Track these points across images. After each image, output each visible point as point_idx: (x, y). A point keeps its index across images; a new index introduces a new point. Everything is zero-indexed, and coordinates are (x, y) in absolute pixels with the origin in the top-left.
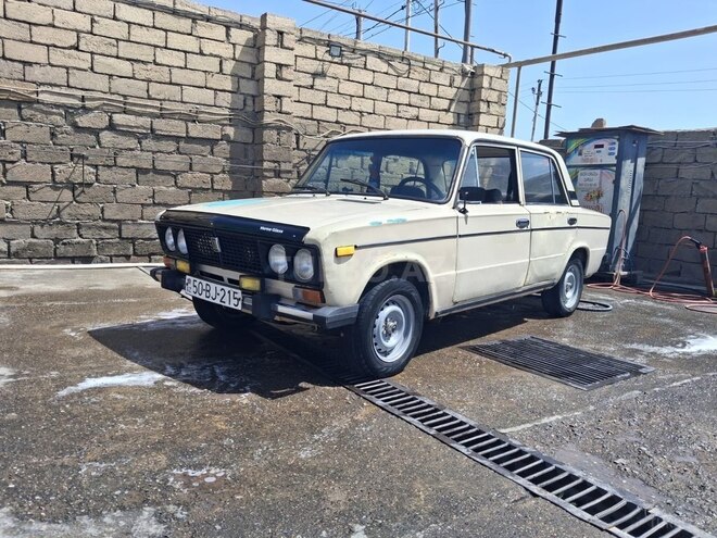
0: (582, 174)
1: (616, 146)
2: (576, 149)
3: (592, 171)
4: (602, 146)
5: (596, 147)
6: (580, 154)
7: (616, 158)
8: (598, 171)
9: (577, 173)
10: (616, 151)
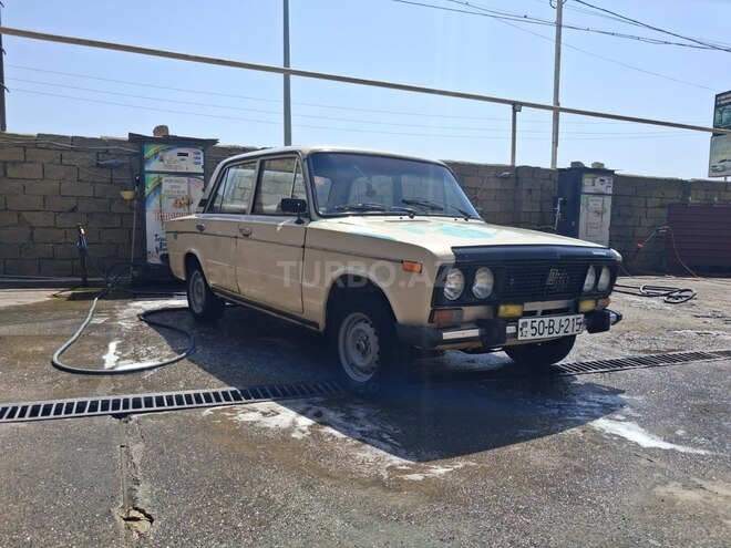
0: (166, 181)
1: (202, 156)
2: (156, 154)
3: (179, 178)
4: (186, 155)
5: (180, 154)
6: (161, 160)
7: (203, 167)
8: (185, 179)
9: (160, 179)
10: (202, 161)
